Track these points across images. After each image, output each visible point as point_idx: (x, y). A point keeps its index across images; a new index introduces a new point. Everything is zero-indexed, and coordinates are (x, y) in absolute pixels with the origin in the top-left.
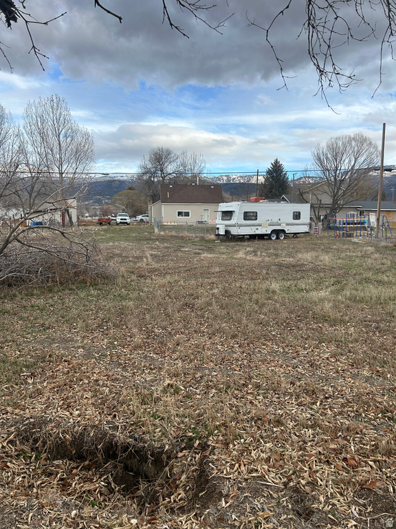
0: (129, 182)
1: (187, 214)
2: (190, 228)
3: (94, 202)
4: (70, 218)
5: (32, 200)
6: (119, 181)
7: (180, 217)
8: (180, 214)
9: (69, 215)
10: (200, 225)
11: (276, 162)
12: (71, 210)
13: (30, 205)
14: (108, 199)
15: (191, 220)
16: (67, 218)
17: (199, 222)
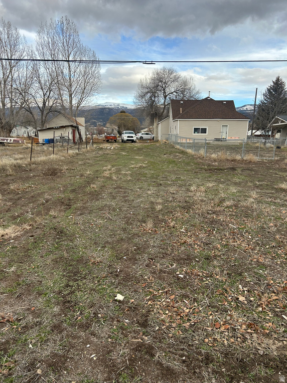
0: (116, 109)
1: (204, 131)
2: (208, 146)
3: (91, 124)
4: (80, 135)
5: (44, 118)
6: (109, 109)
7: (196, 134)
8: (196, 130)
9: (79, 132)
10: (220, 143)
11: (278, 79)
12: (80, 127)
13: (42, 122)
14: (101, 122)
15: (209, 137)
16: (77, 135)
17: (217, 140)
